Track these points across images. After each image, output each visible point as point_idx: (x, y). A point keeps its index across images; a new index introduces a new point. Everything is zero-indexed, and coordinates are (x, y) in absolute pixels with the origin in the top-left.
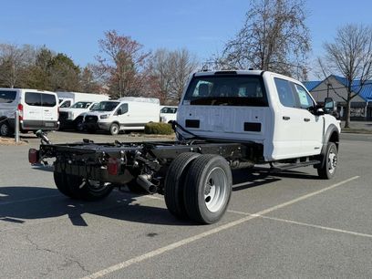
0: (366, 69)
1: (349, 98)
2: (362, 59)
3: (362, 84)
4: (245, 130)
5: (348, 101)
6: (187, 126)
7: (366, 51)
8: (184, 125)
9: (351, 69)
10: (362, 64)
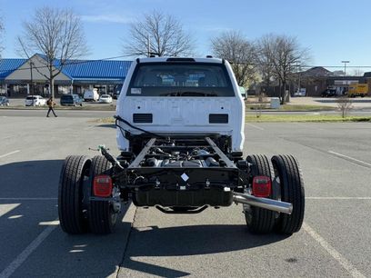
0: (65, 50)
1: (52, 77)
2: (60, 40)
3: (62, 64)
4: (210, 122)
5: (51, 80)
6: (134, 121)
7: (63, 33)
8: (130, 120)
9: (51, 48)
10: (60, 45)
